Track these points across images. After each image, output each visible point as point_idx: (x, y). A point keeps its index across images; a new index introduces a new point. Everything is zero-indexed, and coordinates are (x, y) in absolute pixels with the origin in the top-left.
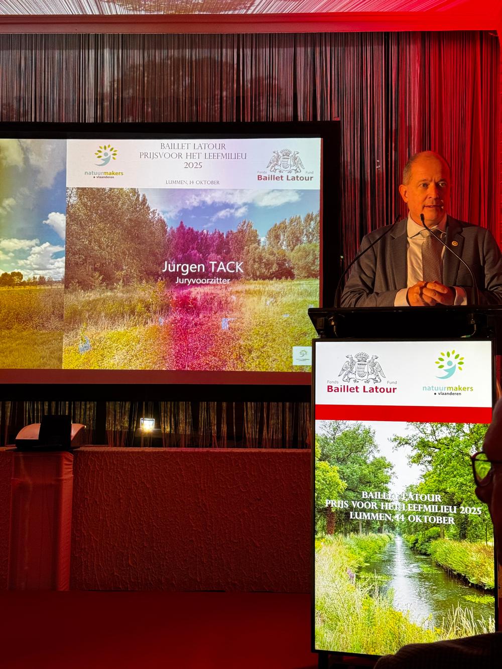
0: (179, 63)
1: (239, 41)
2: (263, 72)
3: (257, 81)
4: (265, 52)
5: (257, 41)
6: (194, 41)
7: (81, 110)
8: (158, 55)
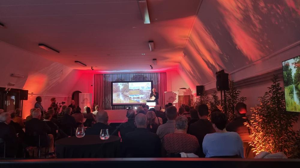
0: (138, 75)
1: (144, 73)
2: (146, 76)
3: (145, 77)
4: (146, 74)
5: (145, 73)
6: (140, 73)
7: (130, 80)
8: (136, 74)
